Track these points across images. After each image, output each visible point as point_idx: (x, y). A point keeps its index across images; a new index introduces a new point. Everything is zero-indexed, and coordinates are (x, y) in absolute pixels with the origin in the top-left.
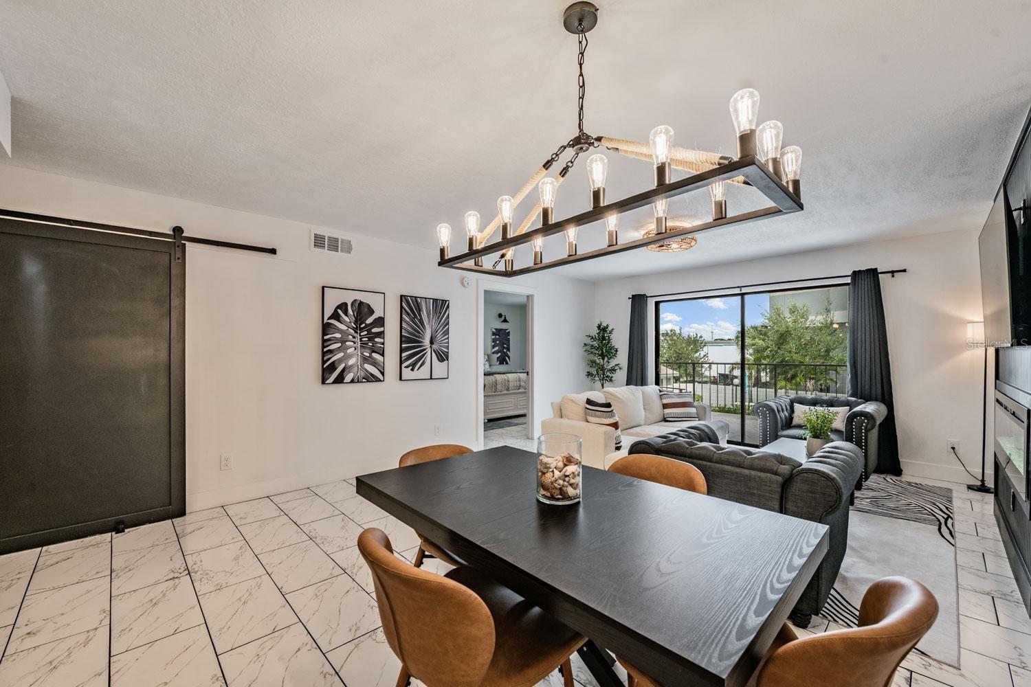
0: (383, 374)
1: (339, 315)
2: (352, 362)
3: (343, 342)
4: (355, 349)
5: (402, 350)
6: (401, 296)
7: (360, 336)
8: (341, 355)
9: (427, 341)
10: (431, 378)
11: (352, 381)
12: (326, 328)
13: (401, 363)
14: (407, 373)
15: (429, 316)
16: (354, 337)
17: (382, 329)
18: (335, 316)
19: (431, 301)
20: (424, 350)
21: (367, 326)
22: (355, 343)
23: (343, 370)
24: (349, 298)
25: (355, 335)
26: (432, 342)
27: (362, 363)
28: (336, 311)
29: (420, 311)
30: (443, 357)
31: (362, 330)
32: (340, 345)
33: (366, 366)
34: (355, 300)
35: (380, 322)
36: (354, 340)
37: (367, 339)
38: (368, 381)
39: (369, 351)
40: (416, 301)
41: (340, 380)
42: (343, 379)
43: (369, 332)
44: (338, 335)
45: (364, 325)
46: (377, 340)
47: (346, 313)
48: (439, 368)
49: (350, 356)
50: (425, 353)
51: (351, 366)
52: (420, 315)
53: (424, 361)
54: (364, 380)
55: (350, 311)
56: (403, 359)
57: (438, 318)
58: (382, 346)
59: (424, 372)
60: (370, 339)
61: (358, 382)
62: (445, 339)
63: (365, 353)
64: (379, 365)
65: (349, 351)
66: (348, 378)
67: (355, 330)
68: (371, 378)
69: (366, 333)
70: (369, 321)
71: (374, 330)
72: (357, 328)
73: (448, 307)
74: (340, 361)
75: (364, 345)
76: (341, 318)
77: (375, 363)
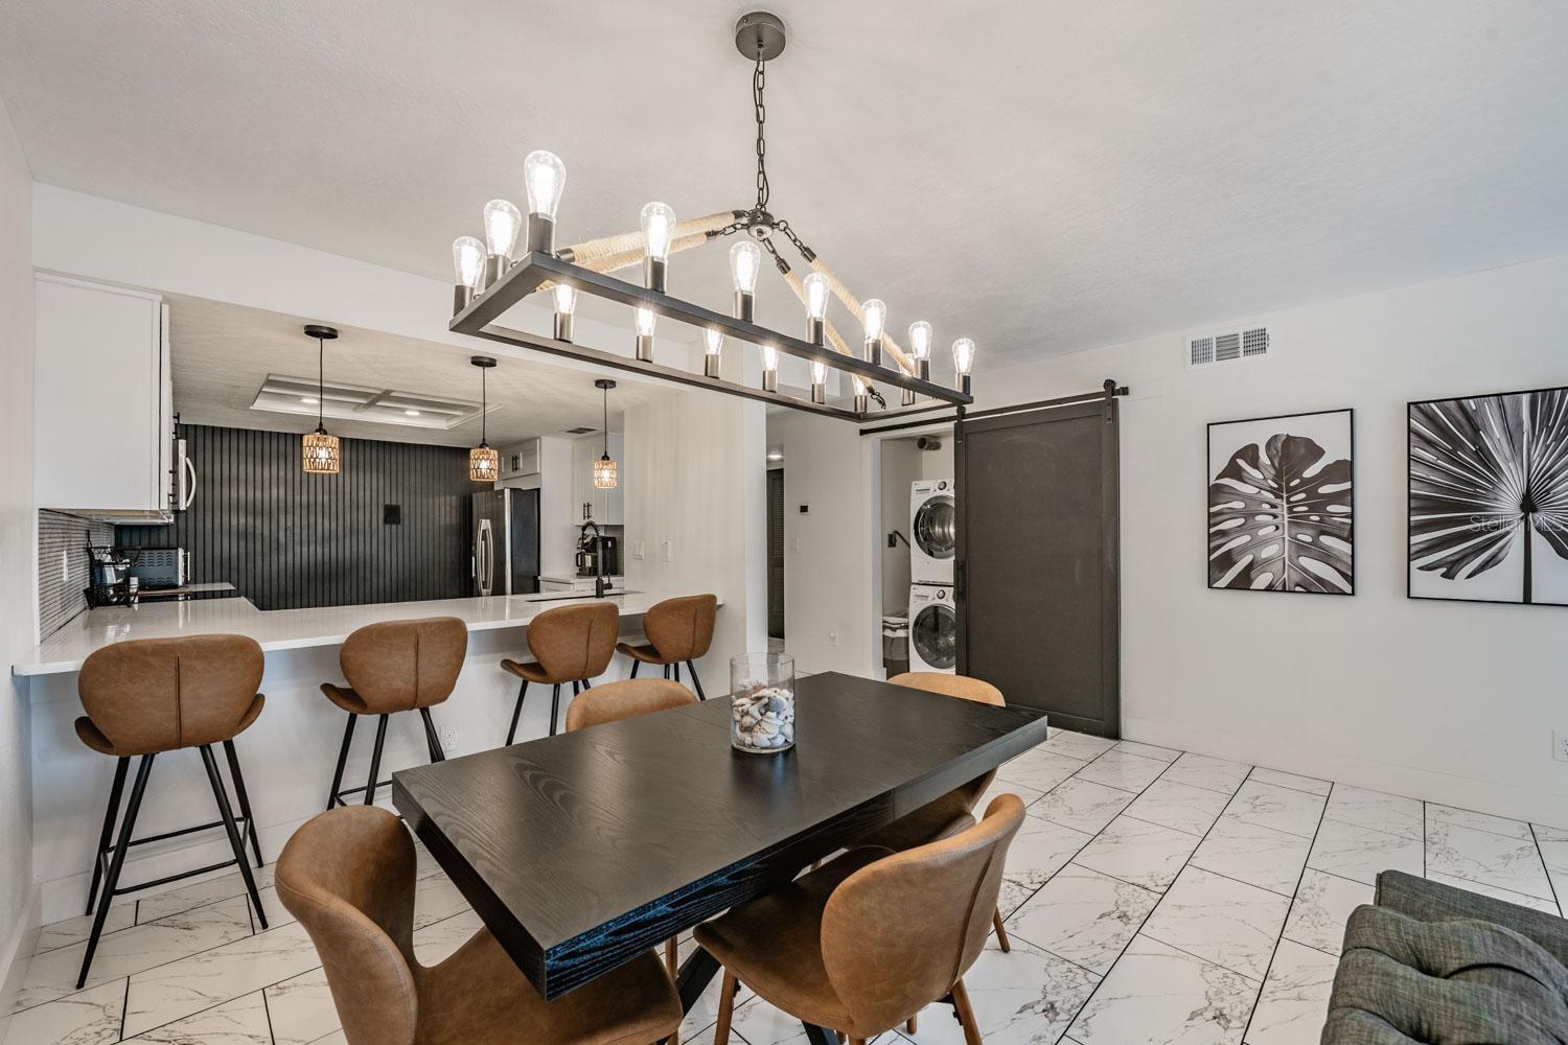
0: (1351, 580)
1: (1241, 469)
2: (1267, 552)
3: (1249, 515)
4: (1277, 528)
5: (1412, 529)
6: (1409, 404)
7: (1288, 502)
8: (1245, 539)
9: (1507, 502)
10: (1527, 600)
11: (1270, 589)
12: (1215, 493)
13: (1409, 560)
14: (1428, 583)
15: (1512, 436)
16: (1273, 506)
17: (1347, 486)
18: (1233, 471)
19: (1525, 399)
21: (1305, 482)
22: (1275, 517)
23: (1250, 566)
24: (1260, 435)
25: (1278, 501)
26: (1528, 505)
27: (1294, 556)
28: (1233, 459)
29: (1476, 430)
31: (1292, 491)
32: (1242, 521)
33: (1304, 561)
34: (1275, 437)
35: (1345, 470)
36: (1274, 511)
37: (1306, 509)
38: (1309, 592)
39: (1310, 532)
40: (1462, 409)
41: (1243, 583)
42: (1250, 582)
43: (1312, 493)
44: (1238, 505)
45: (1297, 481)
46: (1331, 508)
47: (1255, 463)
49: (1265, 542)
50: (1508, 533)
51: (1268, 561)
52: (1476, 439)
53: (1494, 556)
54: (1298, 589)
55: (1264, 458)
56: (1413, 549)
58: (1349, 521)
59: (1504, 579)
60: (1312, 509)
61: (1284, 590)
63: (1299, 537)
64: (1339, 560)
65: (1261, 532)
66: (1262, 580)
67: (1277, 493)
68: (1313, 586)
69: (1303, 496)
70: (1311, 472)
71: (1324, 490)
72: (1280, 489)
74: (1243, 550)
75: (1297, 521)
76: (1244, 474)
77: (1326, 557)
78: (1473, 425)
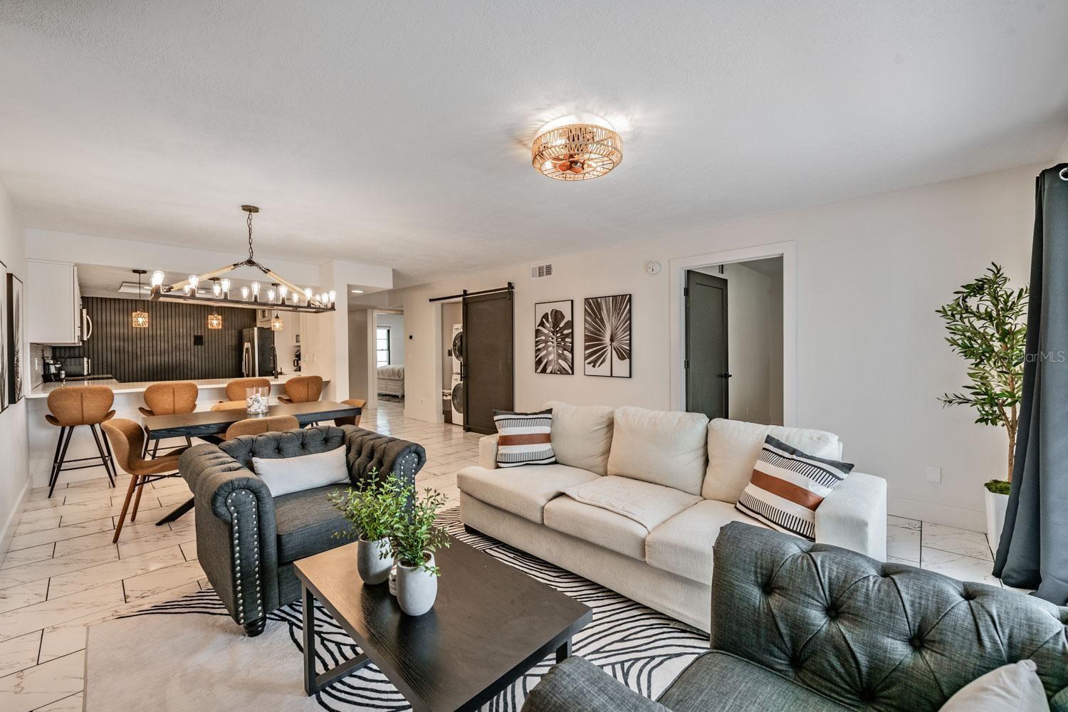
0: (572, 368)
1: (544, 323)
2: (551, 357)
3: (546, 342)
4: (553, 348)
5: (585, 349)
6: (585, 299)
7: (556, 337)
8: (544, 352)
9: (607, 339)
10: (611, 376)
11: (551, 373)
12: (537, 332)
13: (585, 361)
14: (589, 369)
15: (609, 316)
17: (570, 331)
18: (542, 324)
19: (611, 298)
20: (605, 347)
21: (561, 328)
22: (553, 343)
23: (546, 363)
24: (549, 309)
25: (553, 336)
26: (612, 340)
27: (557, 359)
28: (542, 320)
30: (626, 354)
31: (557, 332)
32: (544, 345)
33: (561, 361)
34: (553, 310)
35: (570, 324)
36: (552, 340)
37: (560, 340)
38: (561, 373)
39: (561, 349)
40: (597, 301)
41: (544, 371)
42: (546, 370)
43: (562, 334)
44: (543, 338)
45: (558, 329)
46: (567, 340)
47: (548, 321)
48: (621, 367)
49: (550, 353)
50: (605, 352)
51: (551, 361)
52: (600, 315)
53: (604, 359)
54: (558, 372)
55: (550, 319)
56: (586, 356)
57: (618, 315)
58: (572, 345)
59: (604, 369)
60: (562, 340)
61: (555, 373)
62: (626, 336)
63: (559, 351)
64: (569, 361)
65: (549, 350)
66: (549, 370)
67: (553, 332)
68: (562, 371)
69: (559, 335)
70: (561, 325)
71: (565, 332)
73: (630, 300)
74: (545, 356)
75: (558, 345)
76: (545, 325)
77: (565, 360)
78: (600, 309)
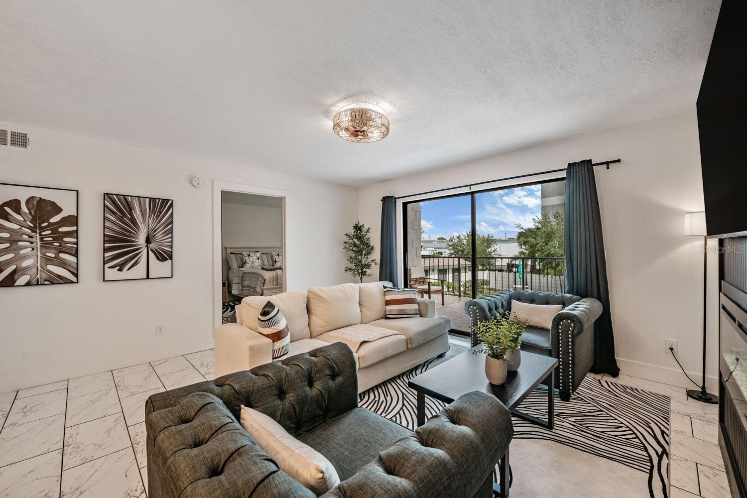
0: (76, 275)
1: (8, 213)
2: (25, 264)
3: (13, 241)
4: (33, 249)
5: (106, 250)
6: (104, 194)
7: (40, 235)
8: (10, 256)
9: (141, 240)
10: (148, 277)
11: (28, 284)
13: (104, 264)
14: (112, 274)
15: (143, 215)
16: (30, 237)
17: (74, 228)
19: (147, 200)
20: (138, 249)
21: (50, 225)
22: (32, 243)
23: (14, 272)
24: (23, 195)
25: (34, 234)
26: (148, 241)
27: (44, 266)
29: (131, 210)
30: (165, 256)
31: (42, 229)
32: (8, 245)
34: (32, 198)
35: (73, 220)
36: (31, 239)
37: (51, 239)
38: (53, 283)
39: (54, 251)
40: (125, 199)
41: (9, 282)
42: (14, 281)
43: (55, 231)
44: (6, 235)
45: (46, 224)
46: (66, 239)
47: (18, 210)
48: (158, 268)
49: (25, 257)
50: (141, 252)
51: (26, 268)
52: (131, 214)
53: (137, 261)
54: (46, 283)
55: (24, 208)
56: (106, 259)
57: (157, 217)
58: (76, 246)
59: (139, 271)
60: (55, 239)
61: (37, 284)
62: (168, 238)
63: (47, 254)
64: (70, 265)
65: (22, 252)
66: (22, 280)
67: (33, 230)
68: (55, 280)
69: (49, 232)
70: (55, 219)
71: (61, 230)
72: (35, 227)
73: (171, 206)
74: (9, 262)
75: (45, 245)
76: (10, 217)
77: (63, 264)
78: (130, 209)
